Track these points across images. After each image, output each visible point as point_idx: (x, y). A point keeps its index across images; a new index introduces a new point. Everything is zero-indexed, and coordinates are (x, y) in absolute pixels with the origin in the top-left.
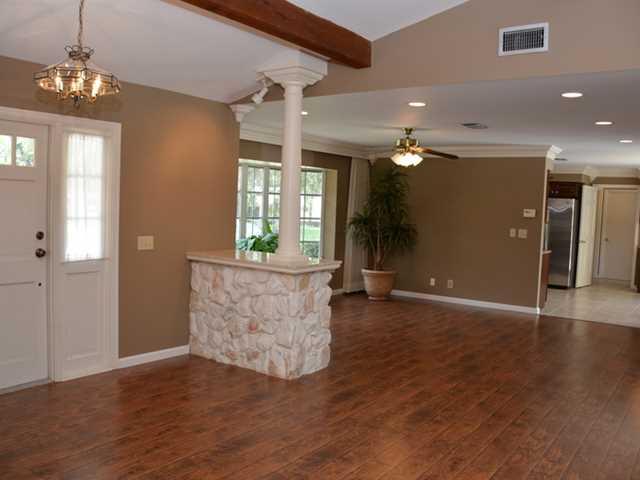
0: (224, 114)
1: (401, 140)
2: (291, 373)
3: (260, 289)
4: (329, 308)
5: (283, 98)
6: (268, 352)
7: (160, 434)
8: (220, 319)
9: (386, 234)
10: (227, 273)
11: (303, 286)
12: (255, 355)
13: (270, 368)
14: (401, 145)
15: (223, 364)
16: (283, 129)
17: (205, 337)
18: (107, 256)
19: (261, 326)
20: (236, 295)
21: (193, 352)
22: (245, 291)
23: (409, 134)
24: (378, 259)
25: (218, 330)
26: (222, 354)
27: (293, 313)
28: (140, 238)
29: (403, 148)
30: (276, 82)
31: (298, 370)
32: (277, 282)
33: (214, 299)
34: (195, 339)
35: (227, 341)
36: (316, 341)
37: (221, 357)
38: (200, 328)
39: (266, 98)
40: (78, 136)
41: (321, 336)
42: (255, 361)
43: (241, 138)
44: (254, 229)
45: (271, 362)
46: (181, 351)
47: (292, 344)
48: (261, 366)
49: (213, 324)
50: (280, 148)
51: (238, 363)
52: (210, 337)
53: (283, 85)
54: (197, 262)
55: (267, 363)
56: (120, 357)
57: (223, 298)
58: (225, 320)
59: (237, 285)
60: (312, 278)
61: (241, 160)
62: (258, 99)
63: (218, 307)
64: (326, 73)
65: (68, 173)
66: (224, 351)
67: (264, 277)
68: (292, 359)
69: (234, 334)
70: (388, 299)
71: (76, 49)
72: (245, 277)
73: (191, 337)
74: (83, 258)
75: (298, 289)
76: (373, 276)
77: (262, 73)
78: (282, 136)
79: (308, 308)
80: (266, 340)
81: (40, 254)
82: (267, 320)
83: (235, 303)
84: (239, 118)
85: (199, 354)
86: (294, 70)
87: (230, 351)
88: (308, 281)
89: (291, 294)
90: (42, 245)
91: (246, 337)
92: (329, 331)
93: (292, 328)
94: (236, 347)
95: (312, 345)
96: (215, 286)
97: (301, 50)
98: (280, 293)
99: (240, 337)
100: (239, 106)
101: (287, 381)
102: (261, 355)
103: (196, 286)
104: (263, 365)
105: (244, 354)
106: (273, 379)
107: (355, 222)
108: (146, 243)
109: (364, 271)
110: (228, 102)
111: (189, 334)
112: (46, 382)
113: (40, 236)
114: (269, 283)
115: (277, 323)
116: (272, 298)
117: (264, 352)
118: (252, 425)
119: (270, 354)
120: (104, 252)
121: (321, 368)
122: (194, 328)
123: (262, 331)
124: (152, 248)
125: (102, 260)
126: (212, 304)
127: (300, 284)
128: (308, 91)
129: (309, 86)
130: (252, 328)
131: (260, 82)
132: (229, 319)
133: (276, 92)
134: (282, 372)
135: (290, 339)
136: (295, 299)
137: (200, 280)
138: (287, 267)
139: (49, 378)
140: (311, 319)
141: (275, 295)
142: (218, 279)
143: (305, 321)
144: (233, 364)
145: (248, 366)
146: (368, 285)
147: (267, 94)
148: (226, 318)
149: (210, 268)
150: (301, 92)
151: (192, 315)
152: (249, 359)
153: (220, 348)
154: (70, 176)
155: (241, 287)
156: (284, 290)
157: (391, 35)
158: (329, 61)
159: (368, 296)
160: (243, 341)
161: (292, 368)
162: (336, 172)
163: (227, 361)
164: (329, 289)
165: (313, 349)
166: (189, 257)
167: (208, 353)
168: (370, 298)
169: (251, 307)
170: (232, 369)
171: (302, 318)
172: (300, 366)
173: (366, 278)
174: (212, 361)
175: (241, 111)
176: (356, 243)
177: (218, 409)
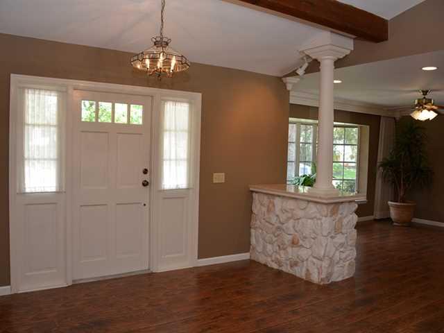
0: (278, 84)
1: (419, 100)
2: (322, 280)
3: (300, 213)
4: (355, 231)
5: (319, 70)
6: (305, 262)
7: (214, 318)
8: (272, 235)
9: (408, 174)
10: (277, 201)
11: (333, 213)
12: (296, 264)
13: (306, 274)
14: (418, 103)
15: (273, 269)
16: (319, 95)
17: (261, 247)
18: (191, 186)
19: (301, 242)
20: (283, 217)
21: (252, 258)
22: (290, 215)
23: (426, 94)
24: (402, 194)
25: (270, 243)
26: (273, 261)
27: (325, 234)
28: (215, 175)
29: (421, 106)
30: (314, 57)
31: (328, 277)
32: (313, 209)
33: (267, 220)
34: (254, 248)
35: (276, 252)
36: (344, 256)
37: (271, 263)
38: (257, 241)
39: (307, 71)
40: (171, 103)
41: (347, 253)
42: (296, 268)
43: (291, 102)
44: (305, 169)
45: (308, 270)
46: (244, 256)
47: (324, 256)
48: (300, 272)
49: (266, 238)
50: (317, 109)
51: (284, 269)
52: (264, 247)
53: (319, 60)
54: (257, 192)
55: (304, 270)
56: (199, 258)
57: (274, 220)
58: (275, 237)
59: (284, 211)
60: (341, 206)
61: (291, 119)
62: (301, 72)
63: (271, 226)
64: (353, 49)
65: (165, 128)
66: (273, 259)
67: (303, 205)
68: (323, 268)
69: (281, 246)
70: (411, 225)
71: (158, 39)
72: (290, 205)
73: (251, 247)
74: (174, 187)
75: (329, 215)
76: (397, 207)
77: (303, 52)
78: (319, 100)
79: (337, 230)
80: (304, 253)
81: (145, 184)
82: (305, 238)
83: (283, 224)
84: (289, 87)
85: (255, 259)
86: (327, 47)
87: (278, 259)
88: (337, 210)
89: (324, 218)
90: (146, 177)
91: (289, 250)
92: (354, 249)
93: (324, 245)
94: (282, 256)
95: (340, 259)
96: (269, 211)
97: (332, 32)
98: (315, 217)
99: (284, 249)
100: (288, 78)
101: (318, 286)
102: (300, 264)
103: (255, 211)
104: (301, 271)
105: (288, 262)
106: (309, 283)
107: (383, 165)
108: (219, 178)
109: (390, 203)
110: (280, 75)
111: (250, 245)
112: (147, 272)
113: (145, 172)
114: (307, 210)
115: (313, 240)
116: (309, 221)
117: (303, 261)
118: (285, 319)
119: (307, 264)
120: (189, 184)
121: (347, 277)
122: (253, 241)
123: (302, 246)
124: (223, 181)
125: (188, 189)
126: (267, 224)
127: (331, 211)
128: (339, 63)
129: (339, 59)
130: (294, 243)
131: (302, 59)
132: (278, 235)
133: (314, 66)
134: (315, 278)
135: (322, 253)
136: (327, 223)
137: (258, 206)
138: (320, 198)
139: (149, 269)
140: (340, 239)
141: (312, 219)
142: (271, 206)
143: (335, 240)
144: (280, 268)
145: (291, 272)
146: (393, 214)
147: (308, 68)
148: (276, 234)
149: (266, 197)
150: (333, 64)
151: (252, 230)
152: (291, 267)
153: (271, 256)
154: (166, 131)
155: (287, 211)
156: (318, 216)
157: (404, 13)
158: (354, 39)
159: (393, 222)
160: (287, 252)
161: (323, 276)
162: (368, 127)
163: (275, 266)
164: (355, 217)
165: (341, 262)
166: (251, 189)
167: (262, 259)
168: (395, 224)
169: (294, 227)
170: (279, 273)
171: (332, 237)
172: (330, 275)
173: (391, 208)
174: (265, 265)
175: (290, 81)
176: (384, 181)
177: (263, 303)
